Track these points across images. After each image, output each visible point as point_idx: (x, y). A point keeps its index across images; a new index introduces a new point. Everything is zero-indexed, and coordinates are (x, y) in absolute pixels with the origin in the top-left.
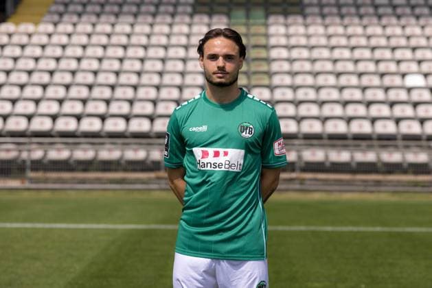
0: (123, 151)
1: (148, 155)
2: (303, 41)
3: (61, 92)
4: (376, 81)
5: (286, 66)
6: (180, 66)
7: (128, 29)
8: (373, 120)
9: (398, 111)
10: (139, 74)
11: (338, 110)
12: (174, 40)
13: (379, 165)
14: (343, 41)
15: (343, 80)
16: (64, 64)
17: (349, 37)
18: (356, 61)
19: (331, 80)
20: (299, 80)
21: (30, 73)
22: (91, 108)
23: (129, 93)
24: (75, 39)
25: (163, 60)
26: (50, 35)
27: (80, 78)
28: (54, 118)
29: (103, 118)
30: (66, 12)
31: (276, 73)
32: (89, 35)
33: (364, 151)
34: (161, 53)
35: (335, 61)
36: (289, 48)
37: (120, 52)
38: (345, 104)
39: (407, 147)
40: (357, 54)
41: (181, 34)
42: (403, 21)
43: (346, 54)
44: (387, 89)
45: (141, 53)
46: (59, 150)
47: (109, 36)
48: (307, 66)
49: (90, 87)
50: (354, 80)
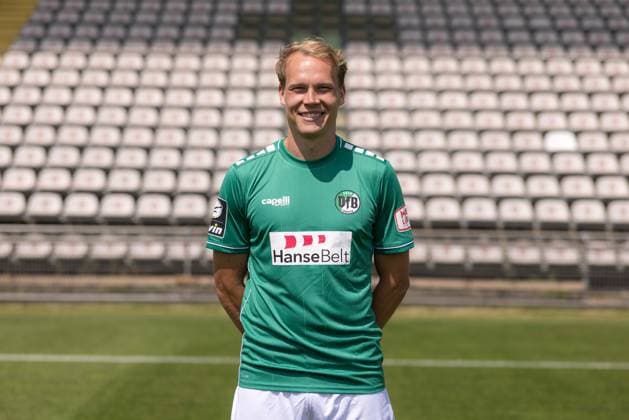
0: (128, 245)
1: (166, 251)
2: (397, 82)
3: (38, 157)
4: (503, 141)
5: (371, 120)
6: (214, 118)
7: (137, 62)
8: (499, 200)
9: (536, 187)
10: (154, 129)
11: (446, 185)
12: (206, 79)
13: (507, 267)
14: (456, 82)
15: (455, 141)
16: (42, 115)
17: (465, 76)
18: (475, 112)
19: (438, 140)
20: (390, 140)
22: (83, 180)
23: (139, 158)
24: (59, 77)
25: (190, 109)
26: (22, 71)
27: (66, 135)
28: (27, 195)
29: (99, 195)
30: (46, 36)
31: (357, 129)
32: (80, 72)
33: (484, 247)
34: (186, 98)
35: (443, 112)
36: (376, 91)
37: (126, 97)
38: (457, 175)
39: (547, 240)
40: (477, 101)
41: (215, 70)
42: (545, 53)
43: (460, 101)
44: (519, 154)
45: (156, 98)
46: (34, 243)
47: (110, 72)
48: (402, 120)
49: (81, 149)
50: (471, 141)
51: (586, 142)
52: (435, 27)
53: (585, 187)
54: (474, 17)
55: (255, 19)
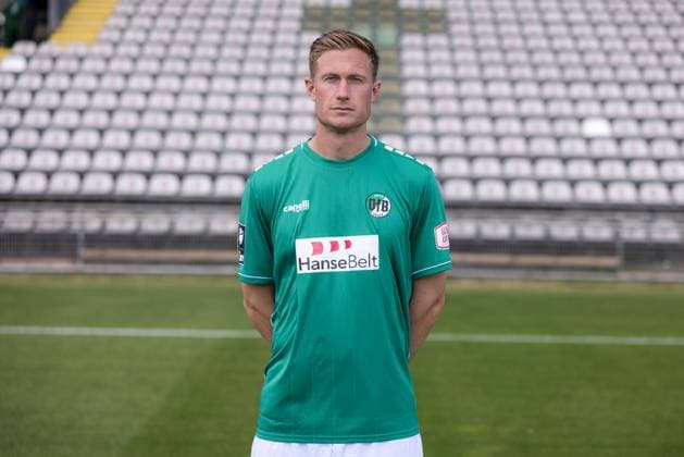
2: (447, 71)
4: (544, 127)
5: (424, 106)
6: (282, 105)
7: (212, 52)
8: (541, 183)
9: (575, 169)
11: (493, 168)
12: (275, 68)
14: (501, 72)
15: (501, 126)
16: (127, 100)
17: (509, 66)
18: (518, 100)
19: (485, 125)
20: (443, 125)
21: (81, 112)
24: (142, 65)
25: (261, 96)
26: (108, 60)
32: (161, 60)
34: (257, 86)
35: (490, 100)
36: (429, 80)
37: (202, 84)
38: (503, 159)
40: (521, 89)
41: (283, 59)
43: (505, 89)
45: (230, 85)
47: (188, 61)
48: (453, 106)
50: (515, 126)
51: (620, 128)
52: (483, 21)
53: (618, 170)
54: (517, 11)
55: (319, 12)
